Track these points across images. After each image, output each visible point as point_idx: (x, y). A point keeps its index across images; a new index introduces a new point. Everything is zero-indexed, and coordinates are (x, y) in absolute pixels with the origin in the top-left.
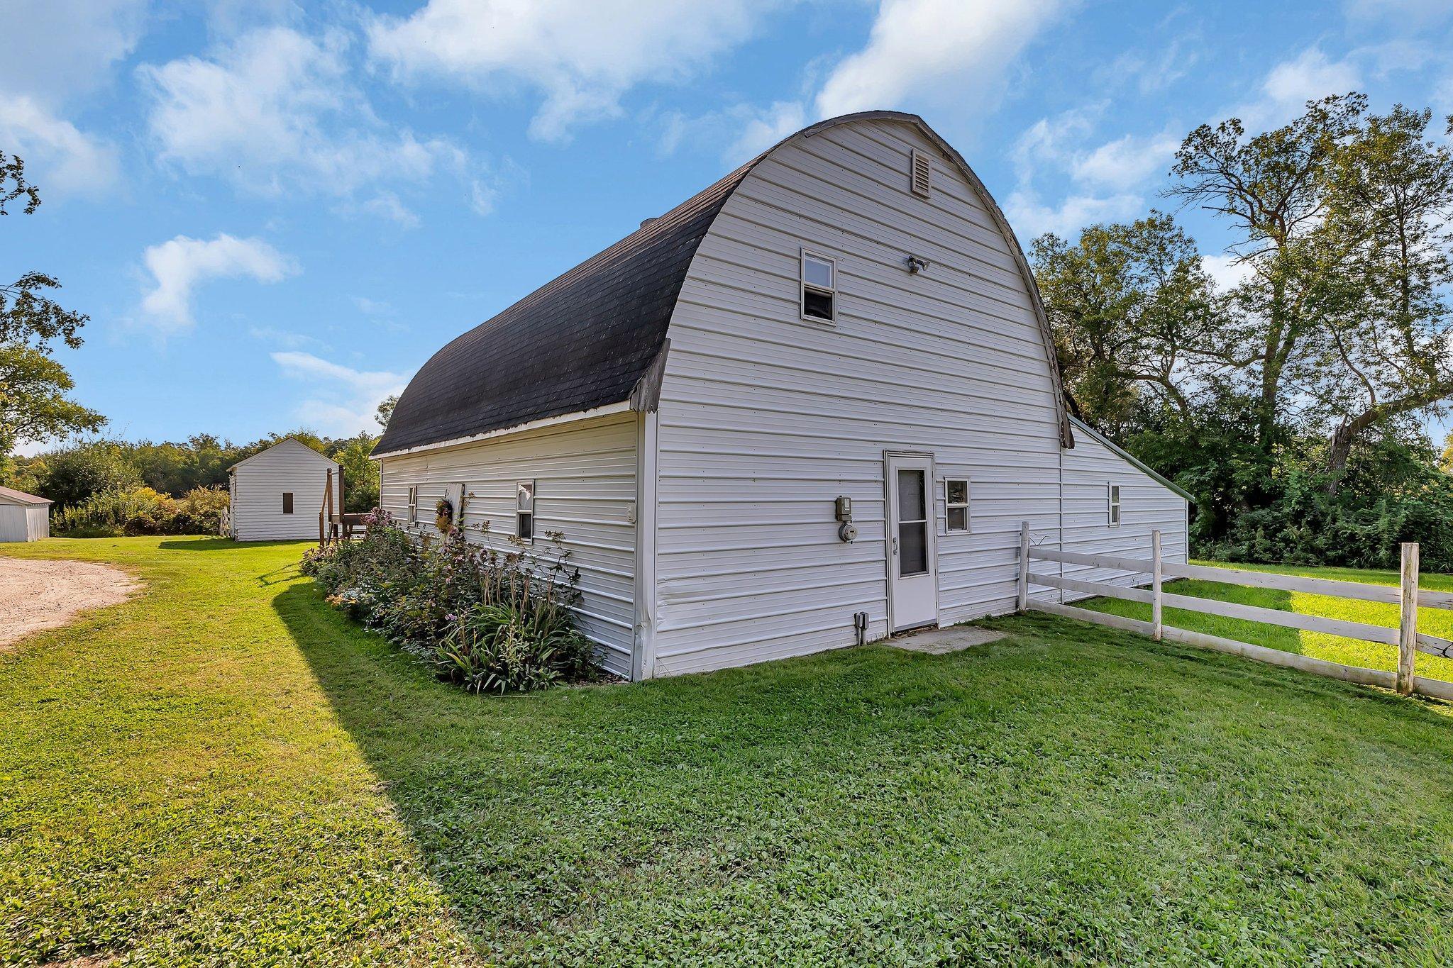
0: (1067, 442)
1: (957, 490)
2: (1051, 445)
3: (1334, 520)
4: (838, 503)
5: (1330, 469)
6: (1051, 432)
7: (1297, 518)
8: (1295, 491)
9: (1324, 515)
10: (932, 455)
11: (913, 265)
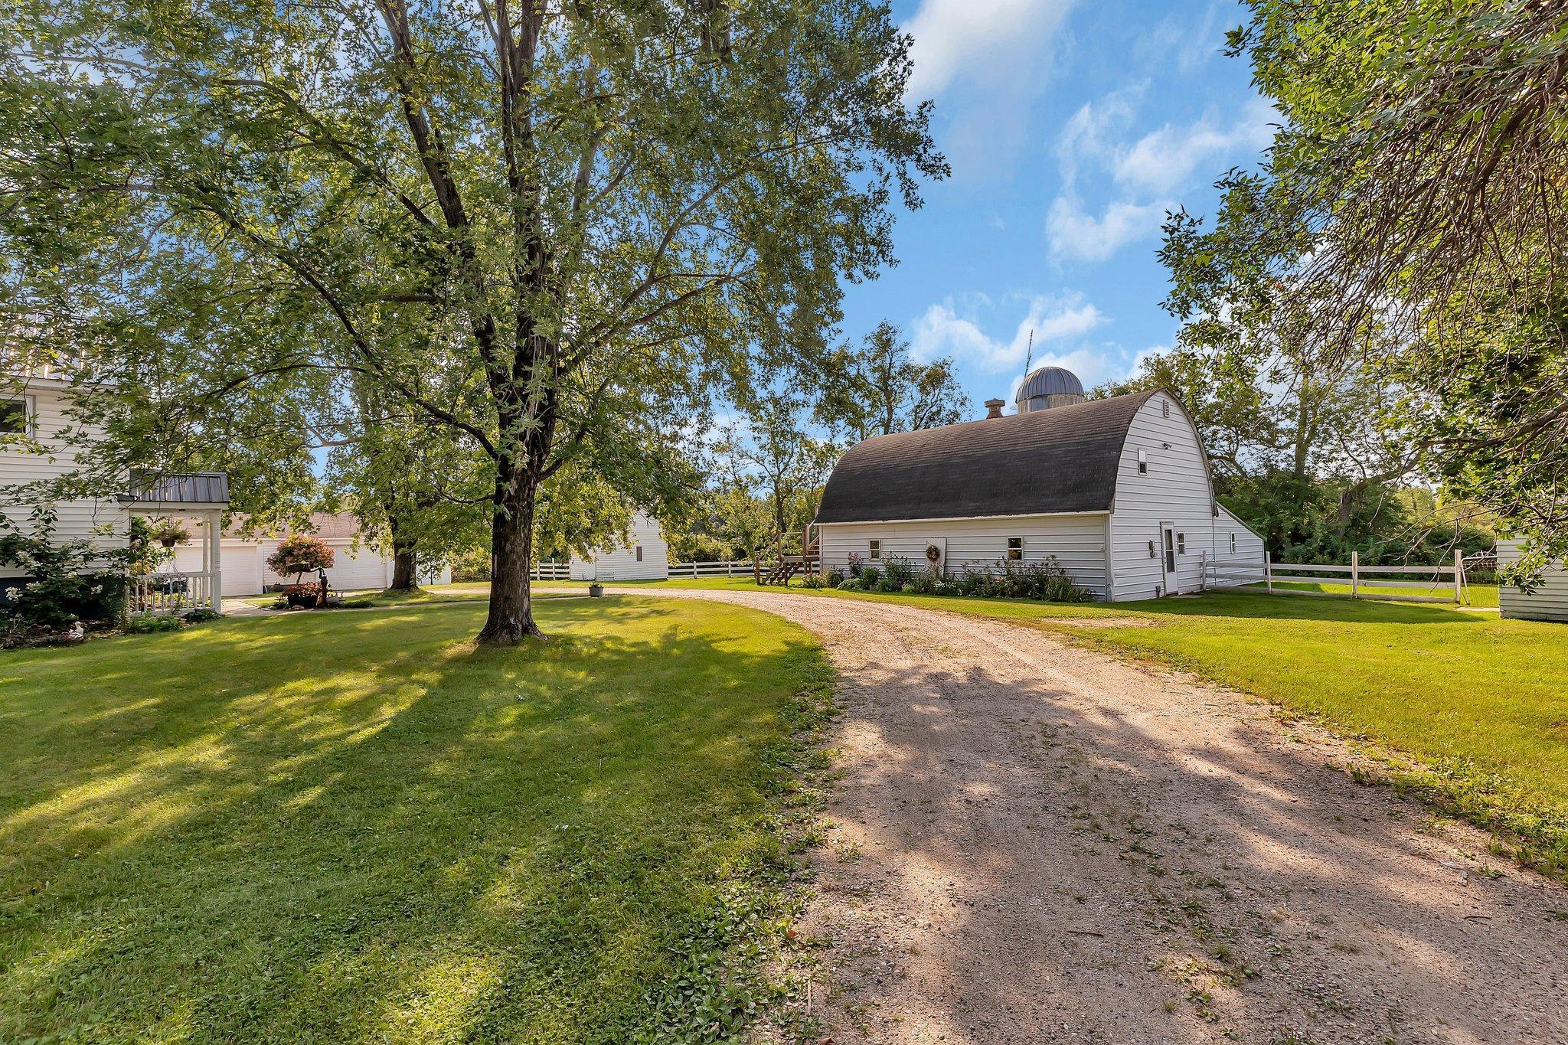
0: (1215, 513)
1: (1181, 537)
2: (1209, 516)
3: (1344, 551)
4: (1151, 543)
5: (1340, 520)
6: (1209, 509)
7: (1322, 549)
8: (1319, 533)
9: (1338, 548)
10: (1172, 523)
11: (1166, 446)
